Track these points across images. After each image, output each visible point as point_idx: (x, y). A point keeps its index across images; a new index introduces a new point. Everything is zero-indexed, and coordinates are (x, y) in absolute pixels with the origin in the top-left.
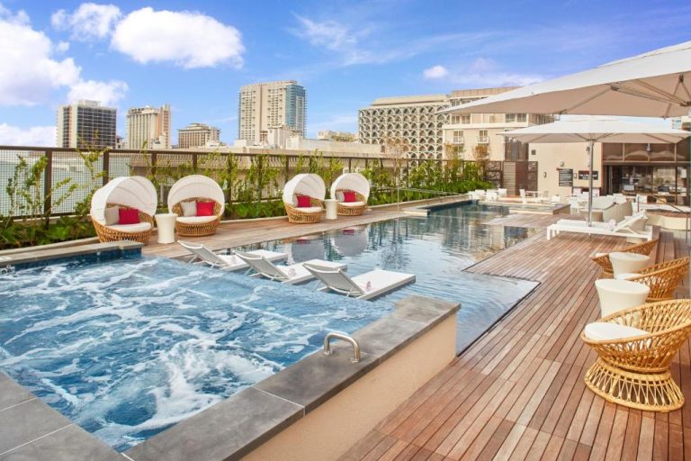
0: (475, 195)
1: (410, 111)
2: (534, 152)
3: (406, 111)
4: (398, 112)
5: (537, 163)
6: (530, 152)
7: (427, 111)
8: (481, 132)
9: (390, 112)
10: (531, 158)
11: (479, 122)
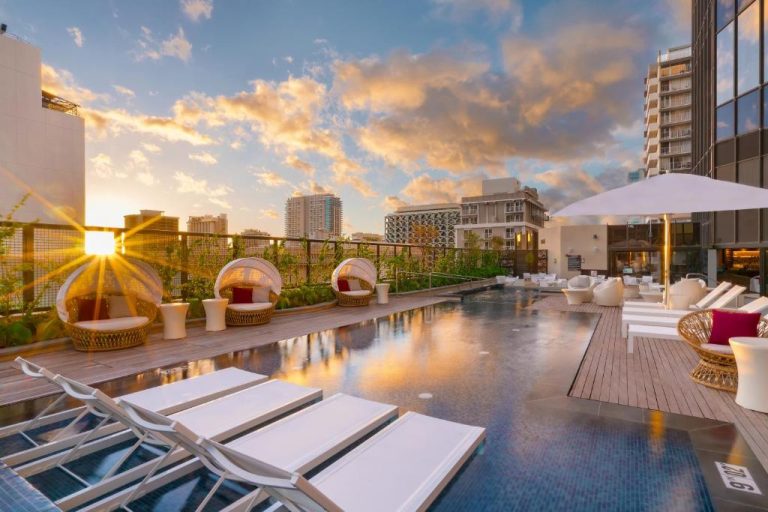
0: (500, 279)
1: (426, 217)
2: (543, 242)
3: (423, 217)
4: (417, 217)
5: (546, 251)
6: (539, 242)
7: (439, 216)
8: (486, 231)
9: (410, 218)
10: (541, 247)
11: (485, 222)
